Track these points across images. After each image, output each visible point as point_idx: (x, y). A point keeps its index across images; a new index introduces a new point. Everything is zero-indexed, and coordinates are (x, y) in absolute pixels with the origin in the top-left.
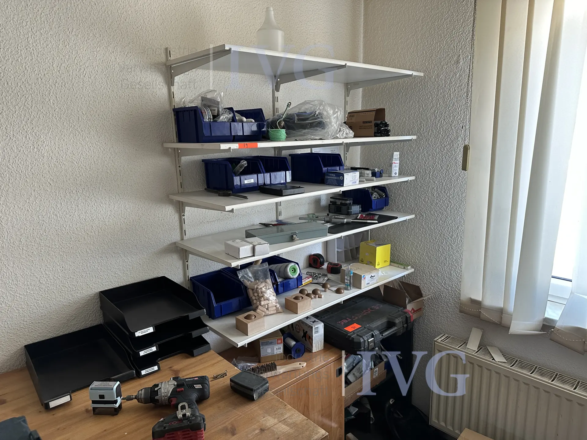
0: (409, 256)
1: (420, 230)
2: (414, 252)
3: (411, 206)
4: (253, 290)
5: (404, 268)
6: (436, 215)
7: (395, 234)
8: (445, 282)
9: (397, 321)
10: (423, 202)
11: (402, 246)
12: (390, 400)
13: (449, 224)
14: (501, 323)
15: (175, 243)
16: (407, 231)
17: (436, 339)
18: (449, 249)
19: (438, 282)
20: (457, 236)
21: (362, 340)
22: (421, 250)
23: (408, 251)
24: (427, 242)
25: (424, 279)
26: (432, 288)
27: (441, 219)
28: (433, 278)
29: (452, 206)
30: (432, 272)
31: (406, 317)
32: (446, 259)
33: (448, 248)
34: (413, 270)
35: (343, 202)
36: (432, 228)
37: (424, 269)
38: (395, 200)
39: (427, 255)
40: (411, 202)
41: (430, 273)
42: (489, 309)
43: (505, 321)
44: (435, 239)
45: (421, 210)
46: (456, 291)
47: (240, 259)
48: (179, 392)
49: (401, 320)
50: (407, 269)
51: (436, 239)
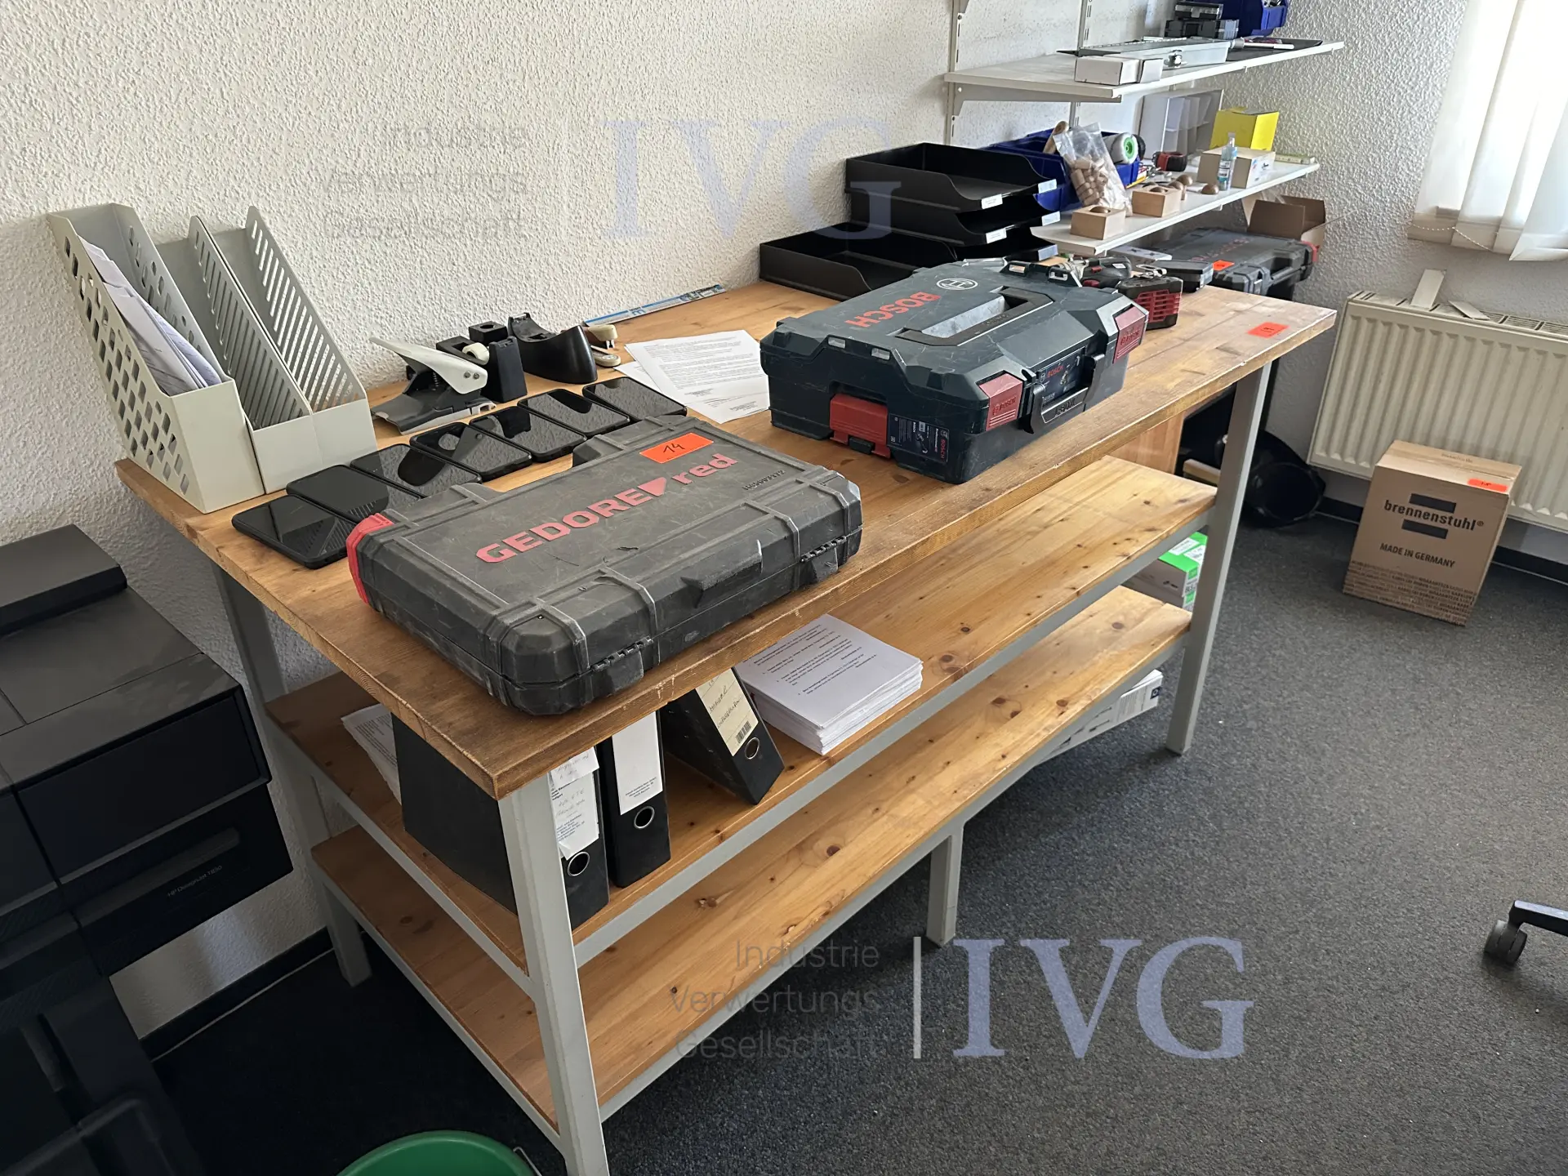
0: (1309, 141)
1: (1344, 79)
2: (1321, 129)
3: (1332, 26)
4: (1083, 171)
5: (1302, 162)
6: (1387, 40)
7: (1283, 94)
8: (1380, 187)
9: (1294, 257)
10: (1363, 15)
11: (1295, 118)
12: (1222, 437)
13: (1414, 60)
14: (1492, 247)
15: (942, 77)
16: (1314, 83)
17: (1350, 297)
18: (1402, 115)
19: (1364, 188)
20: (1427, 84)
21: (1246, 281)
22: (1338, 124)
23: (1308, 131)
24: (1355, 104)
25: (1333, 186)
26: (1349, 202)
27: (1397, 50)
28: (1354, 182)
29: (1427, 19)
30: (1354, 169)
31: (1307, 252)
32: (1391, 137)
33: (1400, 112)
34: (1318, 166)
35: (1206, 11)
36: (1373, 72)
37: (1337, 164)
38: (1296, 14)
39: (1351, 133)
40: (1334, 16)
41: (1349, 172)
42: (1473, 223)
43: (1501, 244)
44: (1374, 96)
45: (1354, 33)
46: (1402, 202)
47: (1119, 85)
48: (1095, 272)
49: (1299, 256)
50: (1309, 164)
51: (1377, 95)
